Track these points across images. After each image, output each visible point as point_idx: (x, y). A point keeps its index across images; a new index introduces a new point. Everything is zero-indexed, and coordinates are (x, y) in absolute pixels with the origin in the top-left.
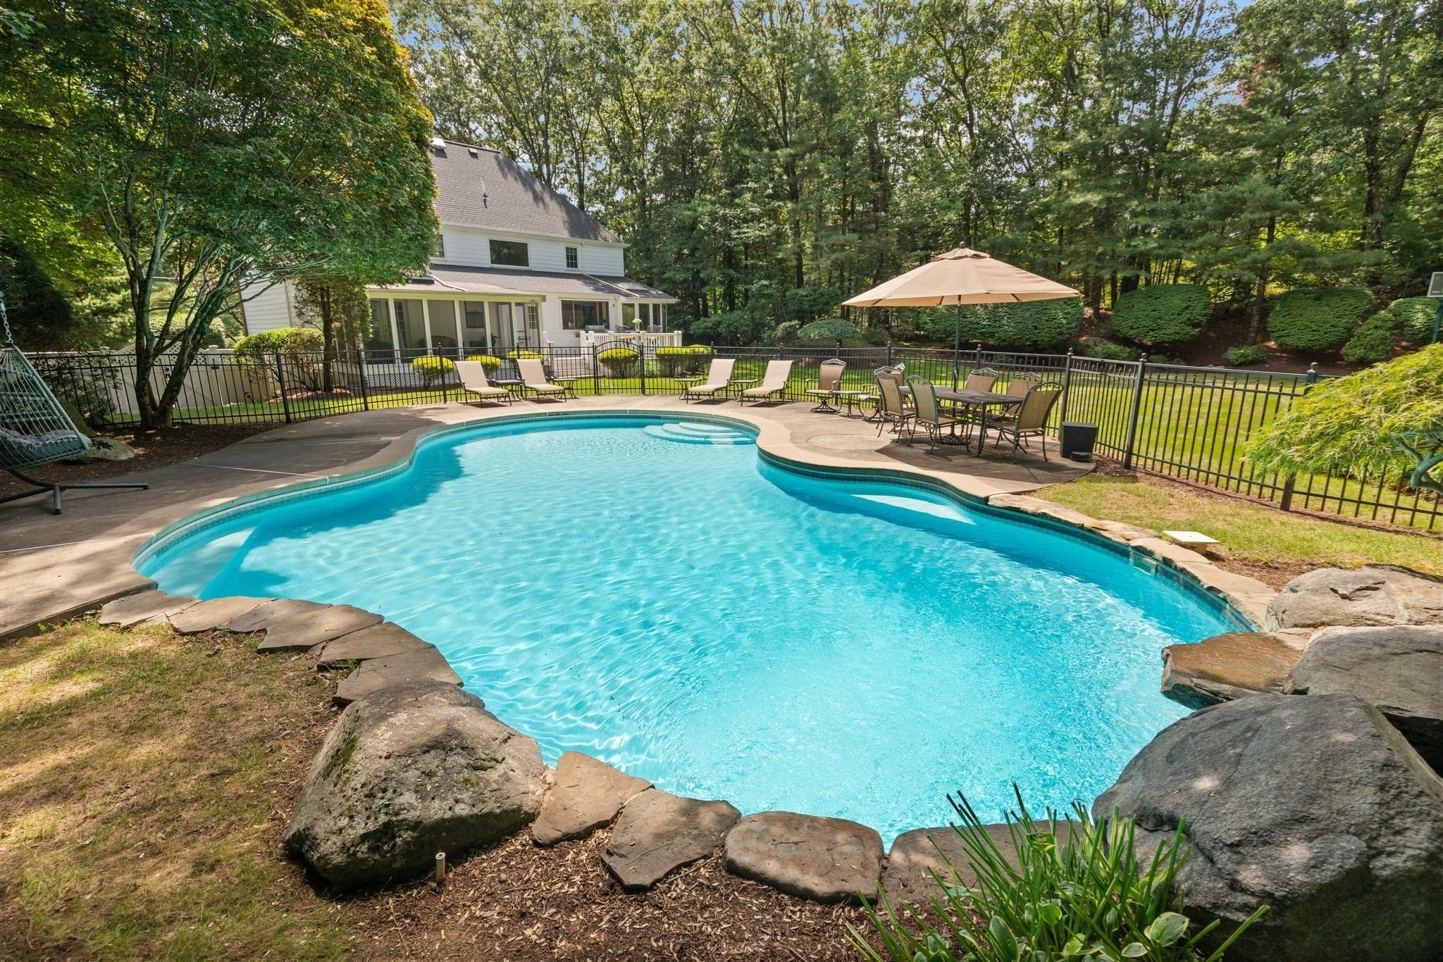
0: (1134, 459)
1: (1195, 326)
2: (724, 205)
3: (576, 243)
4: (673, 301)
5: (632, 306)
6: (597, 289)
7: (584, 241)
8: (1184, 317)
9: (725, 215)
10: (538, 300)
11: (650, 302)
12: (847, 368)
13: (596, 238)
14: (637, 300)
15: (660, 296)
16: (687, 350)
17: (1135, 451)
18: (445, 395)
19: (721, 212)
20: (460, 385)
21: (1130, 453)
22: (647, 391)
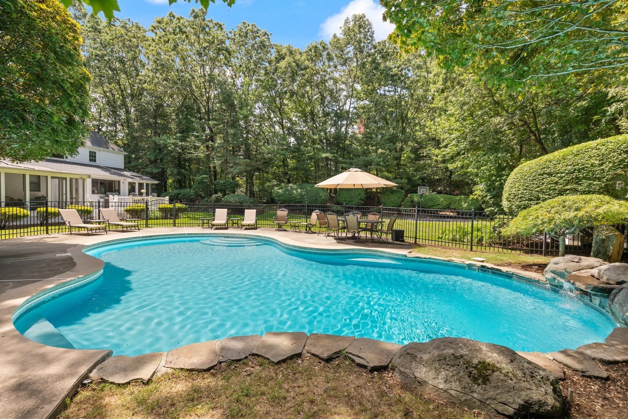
0: (418, 240)
1: (363, 200)
2: (181, 141)
3: (95, 149)
4: (157, 182)
5: (135, 183)
6: (112, 174)
7: (101, 149)
8: (359, 197)
9: (182, 145)
10: (85, 177)
11: (145, 182)
12: (289, 213)
13: (108, 148)
14: (137, 181)
15: (149, 180)
16: (171, 206)
17: (418, 237)
18: (47, 230)
19: (180, 144)
20: (64, 224)
21: (416, 238)
22: (177, 225)
